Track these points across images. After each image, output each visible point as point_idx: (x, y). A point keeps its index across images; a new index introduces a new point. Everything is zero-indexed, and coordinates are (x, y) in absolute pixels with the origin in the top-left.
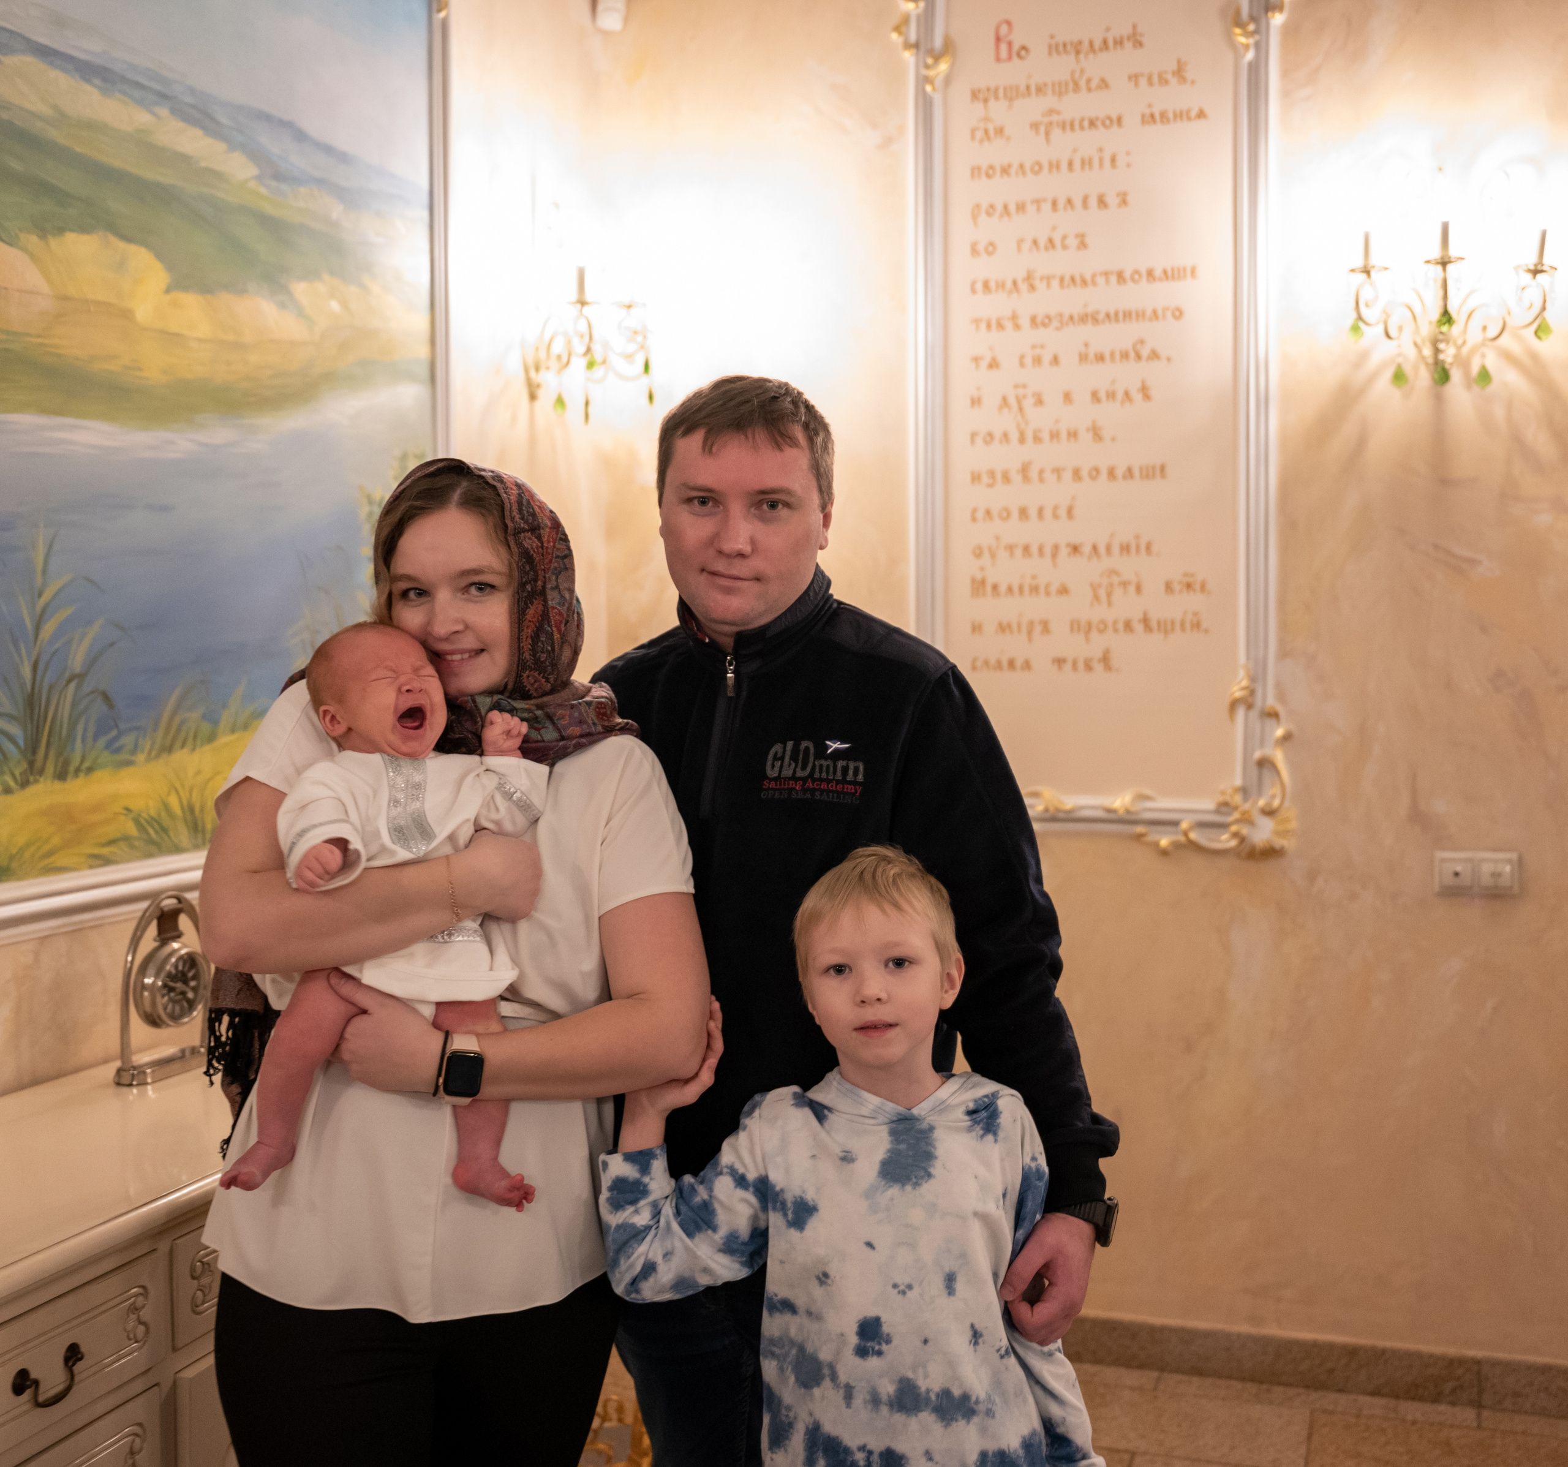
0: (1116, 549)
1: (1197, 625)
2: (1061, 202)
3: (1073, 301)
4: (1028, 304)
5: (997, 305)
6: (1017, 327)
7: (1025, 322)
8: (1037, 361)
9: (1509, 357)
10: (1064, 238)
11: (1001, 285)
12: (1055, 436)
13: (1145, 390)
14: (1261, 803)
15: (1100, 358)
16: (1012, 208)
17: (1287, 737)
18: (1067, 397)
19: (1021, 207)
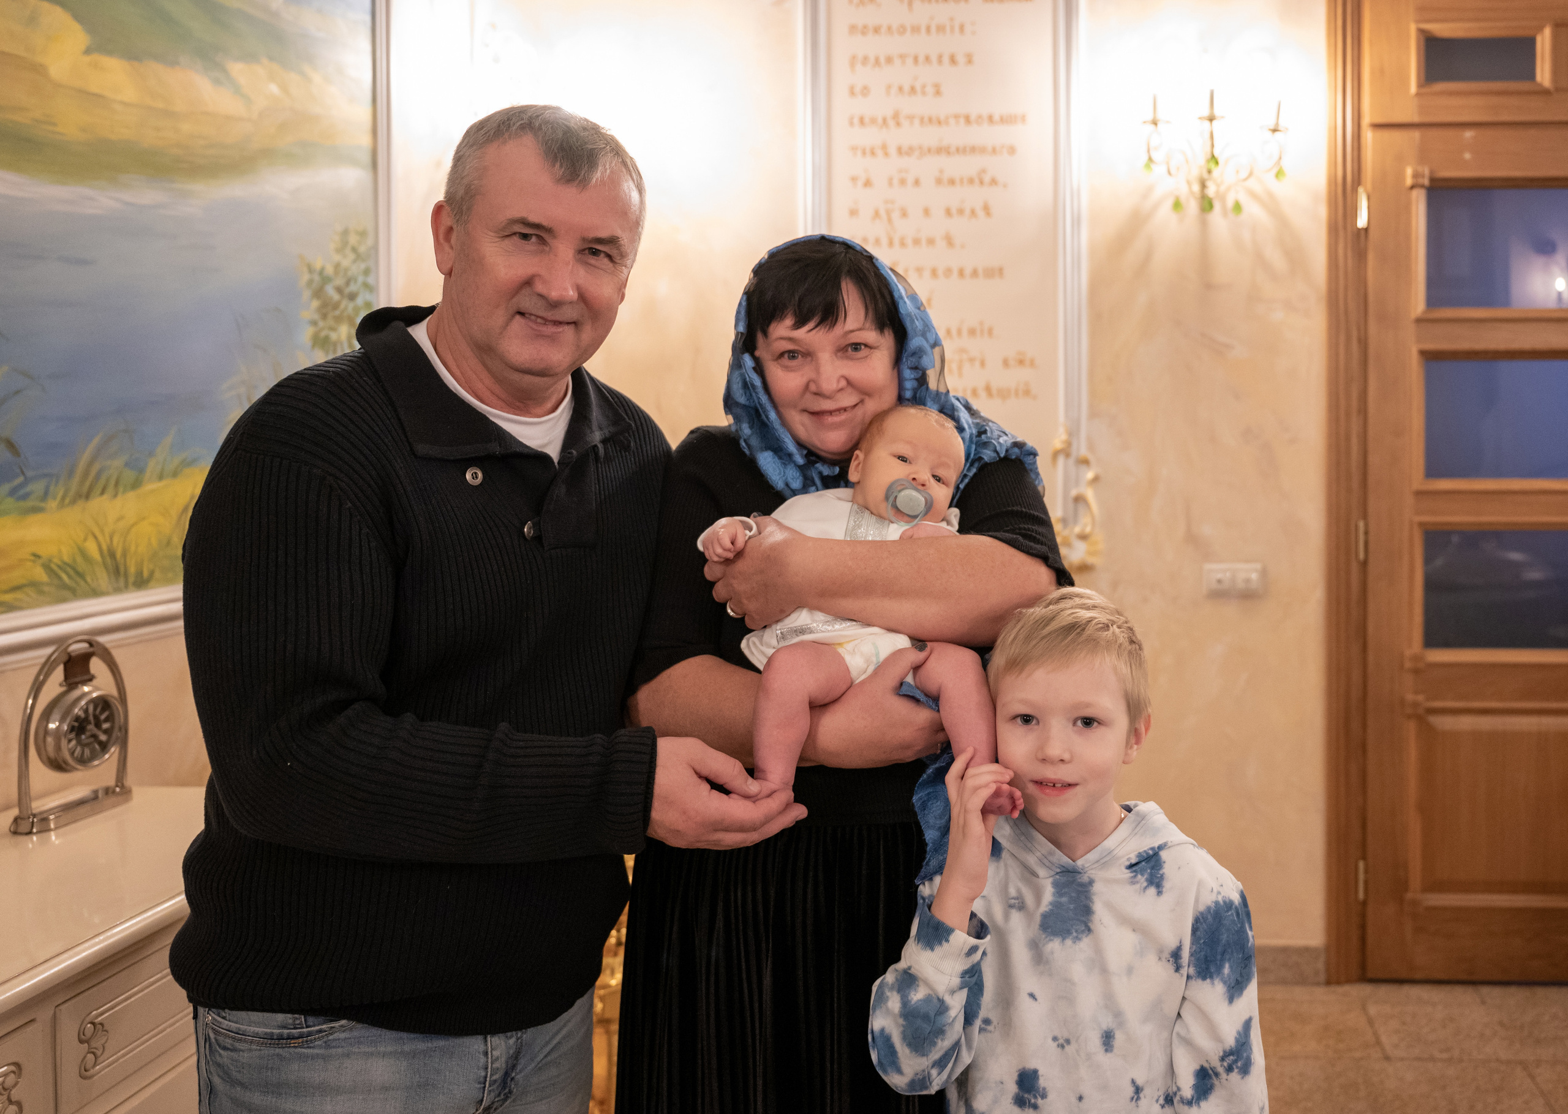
0: (965, 332)
1: (1027, 392)
2: (921, 59)
3: (931, 136)
4: (896, 137)
5: (871, 136)
6: (886, 154)
7: (893, 151)
8: (903, 182)
9: (1253, 195)
10: (924, 87)
11: (873, 121)
12: (917, 242)
13: (987, 209)
14: (1077, 530)
15: (952, 182)
16: (882, 60)
17: (1096, 479)
18: (927, 212)
19: (889, 60)
